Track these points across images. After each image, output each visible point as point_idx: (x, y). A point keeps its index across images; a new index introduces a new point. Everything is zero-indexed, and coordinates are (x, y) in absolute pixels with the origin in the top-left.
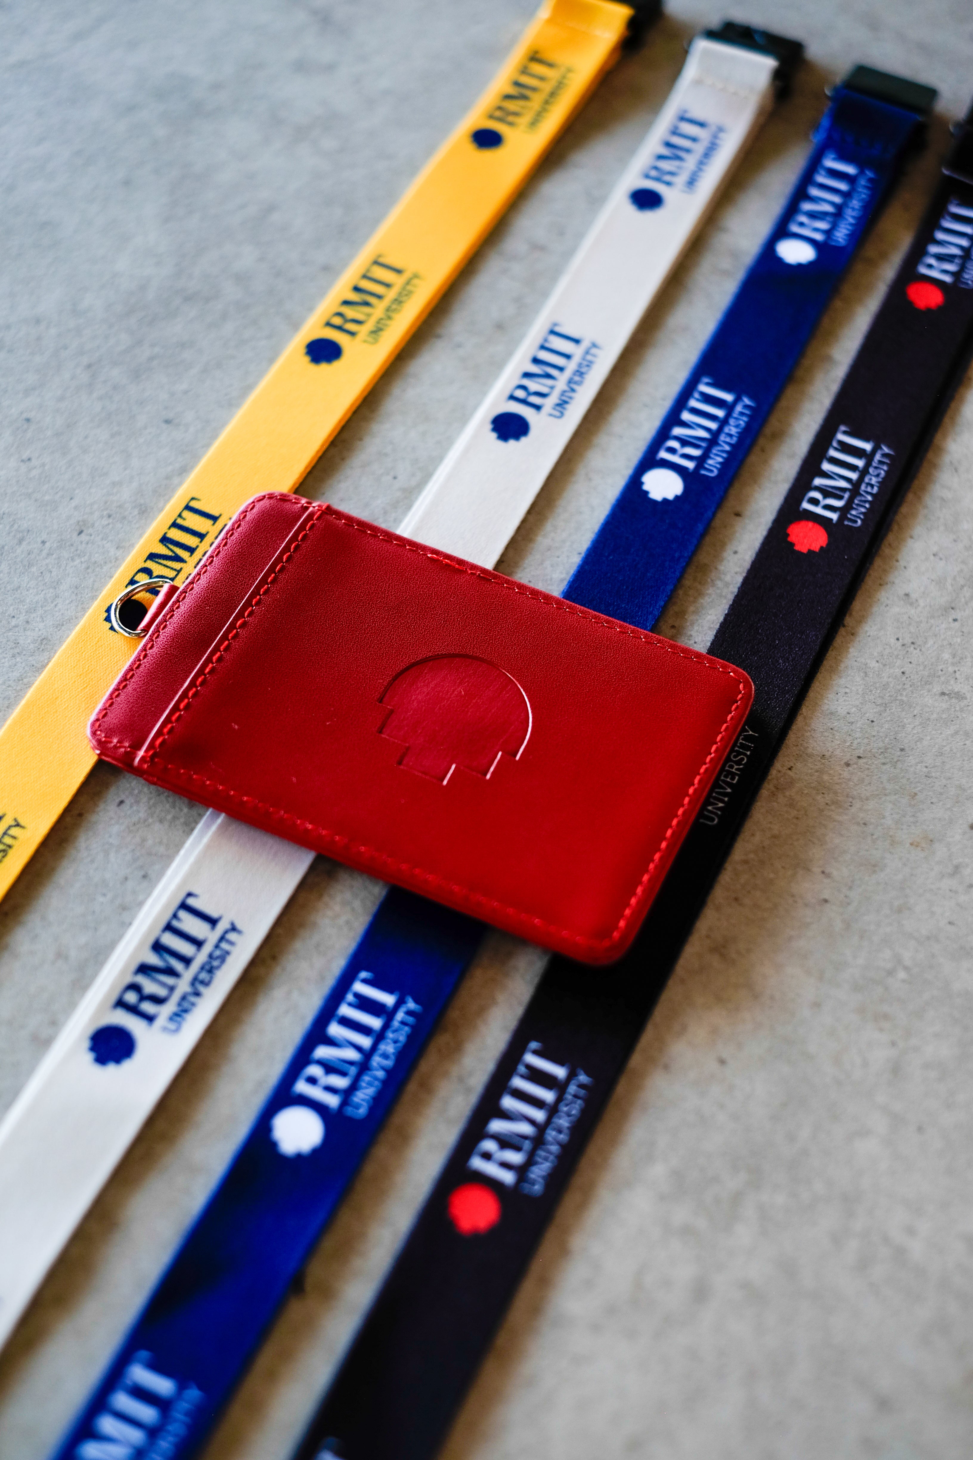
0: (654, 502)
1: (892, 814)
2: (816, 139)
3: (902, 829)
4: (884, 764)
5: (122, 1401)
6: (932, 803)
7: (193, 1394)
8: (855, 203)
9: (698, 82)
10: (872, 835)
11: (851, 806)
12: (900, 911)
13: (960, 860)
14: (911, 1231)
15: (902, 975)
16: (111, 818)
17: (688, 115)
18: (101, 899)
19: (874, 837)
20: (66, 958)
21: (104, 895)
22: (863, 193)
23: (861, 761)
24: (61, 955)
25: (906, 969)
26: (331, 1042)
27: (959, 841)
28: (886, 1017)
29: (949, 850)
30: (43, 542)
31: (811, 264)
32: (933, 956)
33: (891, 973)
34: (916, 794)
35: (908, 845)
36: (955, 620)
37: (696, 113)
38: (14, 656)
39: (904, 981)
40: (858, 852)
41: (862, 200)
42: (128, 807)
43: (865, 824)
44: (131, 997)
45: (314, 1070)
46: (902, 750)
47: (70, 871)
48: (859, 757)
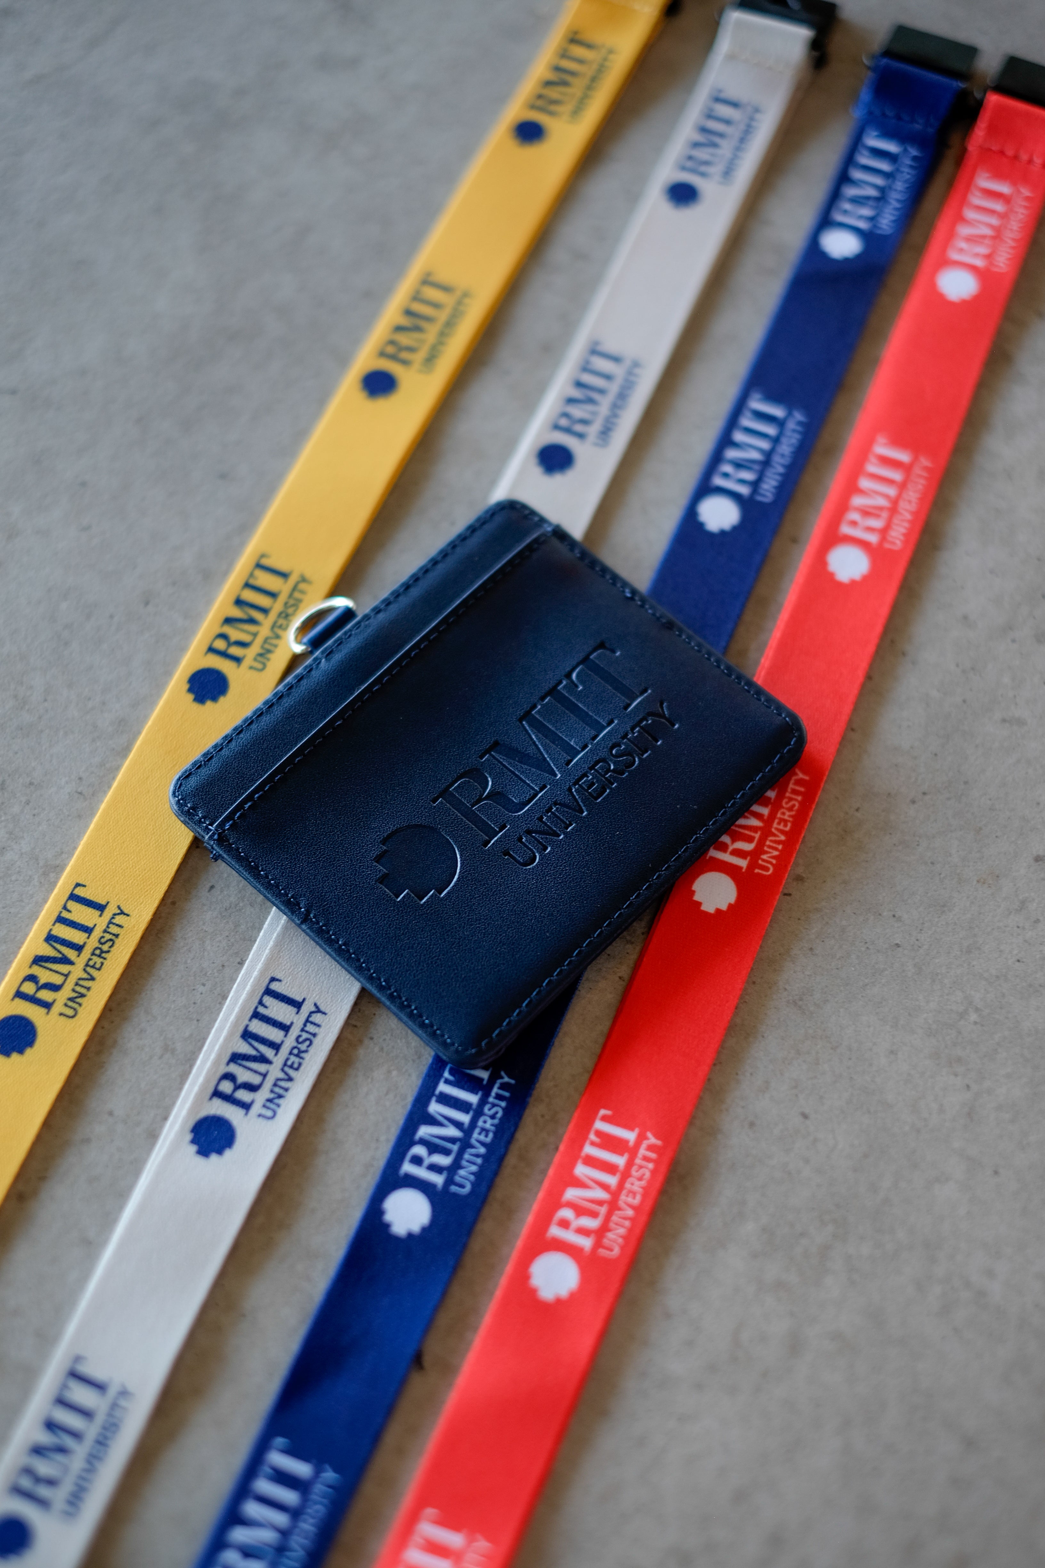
0: (711, 535)
1: (958, 851)
2: (857, 114)
3: (969, 866)
4: (949, 799)
5: (264, 1486)
6: (997, 837)
7: (330, 1475)
8: (900, 185)
9: (731, 57)
10: (940, 874)
11: (918, 845)
12: (969, 952)
13: (1027, 895)
14: (990, 1273)
15: (973, 1017)
16: (204, 905)
17: (723, 95)
18: (201, 989)
19: (942, 876)
20: (173, 1051)
21: (204, 985)
22: (906, 174)
23: (927, 797)
24: (167, 1049)
25: (977, 1010)
26: (432, 1121)
27: (1025, 876)
28: (959, 1060)
29: (1015, 885)
30: (111, 617)
31: (858, 257)
32: (1003, 995)
33: (962, 1015)
34: (981, 829)
35: (975, 882)
36: (1014, 641)
37: (732, 93)
38: (94, 740)
39: (975, 1023)
40: (927, 893)
41: (906, 181)
42: (219, 893)
43: (932, 863)
44: (226, 1087)
45: (419, 1150)
46: (966, 783)
47: (169, 962)
48: (924, 794)
